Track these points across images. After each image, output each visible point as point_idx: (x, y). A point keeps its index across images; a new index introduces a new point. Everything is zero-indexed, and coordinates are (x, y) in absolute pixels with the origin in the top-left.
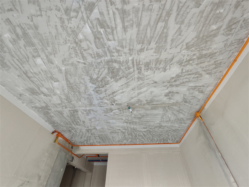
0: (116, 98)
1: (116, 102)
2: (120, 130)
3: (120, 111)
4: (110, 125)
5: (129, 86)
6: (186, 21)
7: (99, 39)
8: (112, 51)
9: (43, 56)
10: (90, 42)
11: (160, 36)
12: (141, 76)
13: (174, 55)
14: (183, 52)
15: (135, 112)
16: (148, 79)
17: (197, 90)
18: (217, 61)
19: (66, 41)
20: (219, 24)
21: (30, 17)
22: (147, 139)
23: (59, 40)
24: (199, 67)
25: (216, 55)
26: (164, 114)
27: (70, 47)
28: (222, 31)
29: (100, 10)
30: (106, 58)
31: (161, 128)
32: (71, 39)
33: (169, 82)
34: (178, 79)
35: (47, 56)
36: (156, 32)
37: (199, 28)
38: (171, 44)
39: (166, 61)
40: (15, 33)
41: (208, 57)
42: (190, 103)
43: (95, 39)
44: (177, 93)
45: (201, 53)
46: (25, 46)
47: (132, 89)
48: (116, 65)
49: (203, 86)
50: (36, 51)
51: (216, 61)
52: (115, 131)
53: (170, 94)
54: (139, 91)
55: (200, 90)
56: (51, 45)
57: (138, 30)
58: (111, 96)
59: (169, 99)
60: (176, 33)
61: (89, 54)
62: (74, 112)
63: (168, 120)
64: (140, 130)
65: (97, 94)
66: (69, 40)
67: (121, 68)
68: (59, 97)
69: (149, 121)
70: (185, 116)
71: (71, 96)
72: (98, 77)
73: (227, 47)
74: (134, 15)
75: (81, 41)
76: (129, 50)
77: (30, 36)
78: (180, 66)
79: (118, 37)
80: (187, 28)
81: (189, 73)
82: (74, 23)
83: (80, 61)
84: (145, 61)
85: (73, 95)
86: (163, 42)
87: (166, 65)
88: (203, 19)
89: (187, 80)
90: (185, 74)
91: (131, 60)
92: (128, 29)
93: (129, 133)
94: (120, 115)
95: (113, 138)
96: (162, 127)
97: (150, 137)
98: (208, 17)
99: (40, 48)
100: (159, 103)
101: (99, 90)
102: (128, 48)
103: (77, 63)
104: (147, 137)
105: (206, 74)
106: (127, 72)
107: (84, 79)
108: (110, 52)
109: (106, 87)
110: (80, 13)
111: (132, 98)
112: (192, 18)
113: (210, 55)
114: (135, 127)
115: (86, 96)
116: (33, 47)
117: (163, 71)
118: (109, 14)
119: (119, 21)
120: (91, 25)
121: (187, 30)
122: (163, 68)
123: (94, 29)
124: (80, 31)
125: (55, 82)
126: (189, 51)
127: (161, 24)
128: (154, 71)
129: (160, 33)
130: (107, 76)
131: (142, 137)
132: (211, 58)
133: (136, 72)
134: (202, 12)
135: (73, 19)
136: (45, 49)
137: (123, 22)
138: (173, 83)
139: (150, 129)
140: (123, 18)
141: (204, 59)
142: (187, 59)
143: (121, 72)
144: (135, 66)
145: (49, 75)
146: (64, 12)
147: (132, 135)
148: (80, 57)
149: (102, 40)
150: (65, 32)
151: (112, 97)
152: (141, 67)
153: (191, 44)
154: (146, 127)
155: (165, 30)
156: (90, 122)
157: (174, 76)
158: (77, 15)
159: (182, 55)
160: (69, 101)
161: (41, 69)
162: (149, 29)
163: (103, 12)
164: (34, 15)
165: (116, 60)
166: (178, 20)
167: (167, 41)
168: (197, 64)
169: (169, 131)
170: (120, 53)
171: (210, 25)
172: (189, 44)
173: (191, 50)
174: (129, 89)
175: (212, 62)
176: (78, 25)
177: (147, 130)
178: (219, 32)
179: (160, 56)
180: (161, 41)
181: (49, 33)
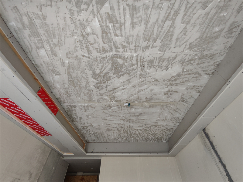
0: (116, 95)
1: (116, 99)
2: (116, 127)
3: (119, 108)
4: (106, 122)
5: (130, 83)
6: (192, 22)
7: (106, 33)
8: (118, 47)
9: (47, 47)
10: (97, 36)
11: (165, 35)
12: (143, 73)
13: (177, 54)
14: (186, 51)
15: (133, 110)
16: (150, 77)
17: (194, 90)
18: (217, 62)
19: (73, 33)
20: (221, 27)
21: (39, 7)
22: (142, 138)
23: (66, 32)
24: (199, 67)
25: (216, 56)
26: (161, 113)
27: (77, 40)
28: (223, 34)
29: (111, 5)
30: (111, 53)
31: (156, 127)
32: (78, 32)
33: (170, 81)
34: (178, 77)
35: (51, 48)
36: (163, 31)
37: (203, 29)
38: (176, 43)
39: (168, 60)
40: (21, 22)
41: (209, 57)
42: (187, 103)
43: (103, 33)
44: (176, 92)
45: (203, 54)
46: (30, 36)
47: (133, 86)
48: (120, 61)
49: (201, 86)
50: (41, 42)
51: (215, 62)
52: (111, 129)
53: (169, 93)
54: (140, 88)
55: (197, 89)
56: (57, 37)
57: (146, 28)
58: (112, 92)
59: (168, 97)
60: (181, 32)
61: (94, 49)
62: (72, 108)
63: (164, 118)
64: (136, 128)
65: (97, 90)
66: (76, 33)
67: (124, 65)
68: (59, 91)
69: (146, 120)
70: (181, 116)
71: (71, 90)
72: (101, 72)
73: (227, 49)
74: (143, 12)
75: (88, 35)
76: (134, 46)
77: (36, 26)
78: (181, 65)
79: (125, 33)
80: (192, 28)
81: (189, 72)
82: (83, 16)
83: (85, 54)
84: (149, 59)
85: (74, 89)
86: (168, 41)
87: (168, 63)
88: (207, 20)
89: (187, 79)
90: (186, 73)
91: (136, 56)
92: (136, 26)
93: (125, 131)
94: (118, 112)
95: (108, 135)
96: (158, 125)
97: (145, 136)
98: (212, 19)
99: (45, 38)
100: (157, 101)
101: (100, 86)
102: (134, 45)
103: (81, 57)
104: (142, 136)
105: (205, 74)
106: (130, 69)
107: (86, 73)
108: (116, 47)
109: (107, 83)
110: (91, 6)
111: (132, 95)
112: (198, 19)
113: (210, 56)
114: (132, 125)
115: (86, 91)
116: (38, 37)
117: (165, 70)
118: (119, 9)
119: (128, 16)
120: (100, 19)
121: (192, 30)
122: (165, 66)
123: (103, 23)
124: (88, 24)
125: (56, 75)
126: (191, 51)
127: (168, 23)
128: (156, 69)
129: (166, 31)
130: (110, 72)
131: (137, 136)
132: (211, 58)
133: (139, 69)
134: (207, 14)
135: (83, 12)
136: (50, 41)
137: (132, 18)
138: (173, 82)
139: (146, 127)
140: (133, 14)
141: (205, 59)
142: (188, 58)
143: (124, 68)
144: (139, 63)
145: (51, 68)
146: (75, 4)
147: (127, 134)
148: (85, 51)
149: (109, 35)
150: (73, 24)
151: (112, 94)
152: (144, 65)
153: (194, 44)
154: (142, 125)
155: (171, 29)
156: (87, 118)
157: (175, 74)
158: (88, 8)
159: (185, 54)
160: (69, 96)
161: (44, 61)
162: (156, 27)
163: (113, 7)
164: (44, 5)
165: (121, 56)
166: (184, 20)
167: (172, 39)
168: (197, 64)
169: (164, 130)
170: (126, 49)
171: (214, 27)
172: (192, 44)
173: (193, 50)
174: (130, 85)
175: (212, 62)
176: (87, 18)
177: (143, 129)
178: (220, 34)
179: (164, 54)
180: (166, 39)
181: (57, 24)
